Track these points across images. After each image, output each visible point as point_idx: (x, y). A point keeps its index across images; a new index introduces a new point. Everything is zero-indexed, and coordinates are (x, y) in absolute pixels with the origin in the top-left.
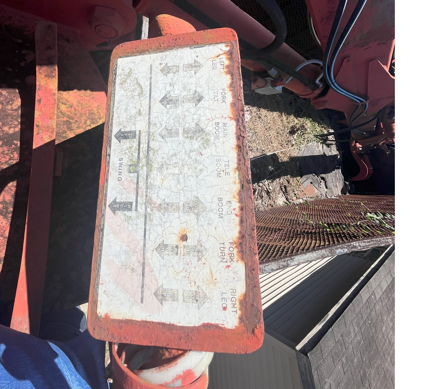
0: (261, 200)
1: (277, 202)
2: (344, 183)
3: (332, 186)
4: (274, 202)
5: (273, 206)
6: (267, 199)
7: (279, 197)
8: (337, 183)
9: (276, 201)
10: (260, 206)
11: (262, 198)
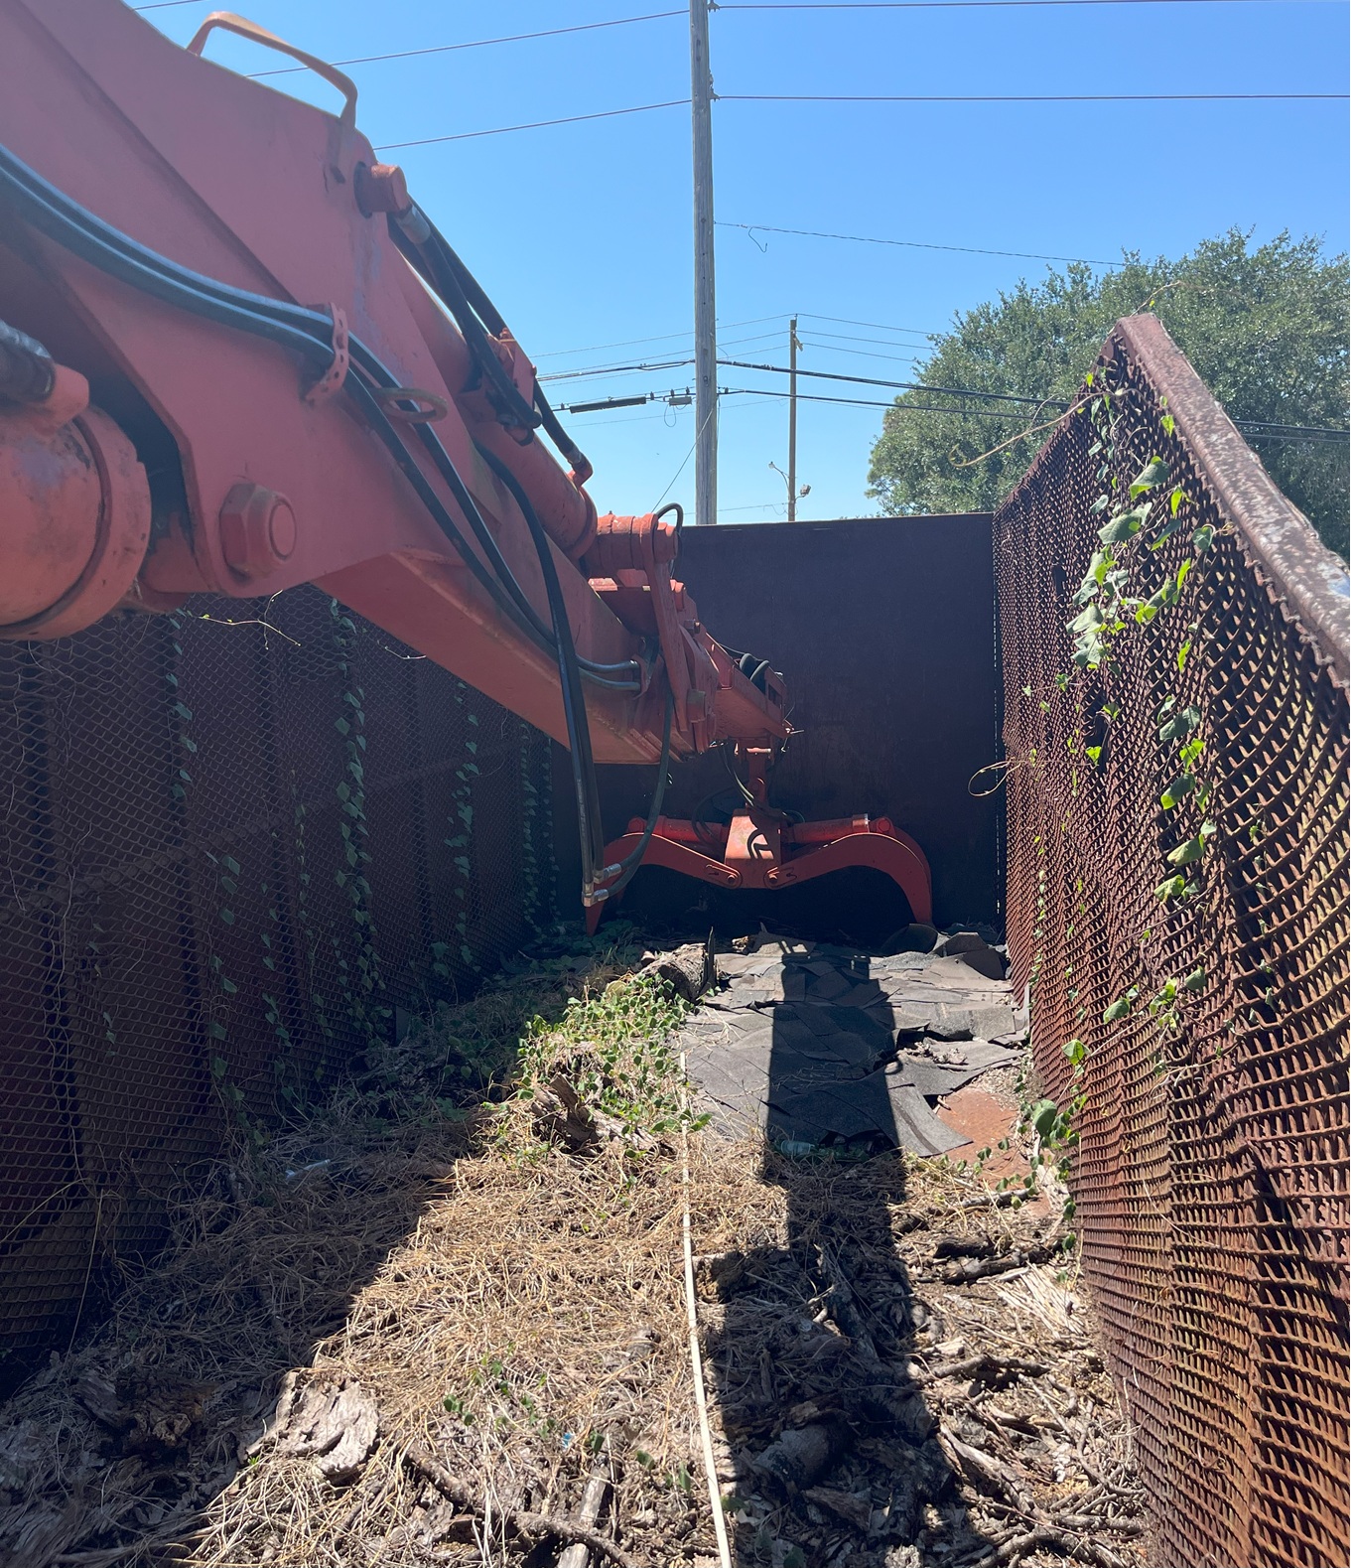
0: (1050, 1442)
1: (1065, 1330)
2: (940, 953)
3: (954, 1009)
4: (1064, 1346)
5: (1093, 1361)
6: (1043, 1396)
7: (1028, 1311)
8: (939, 985)
9: (1056, 1335)
10: (1094, 1459)
11: (1032, 1431)
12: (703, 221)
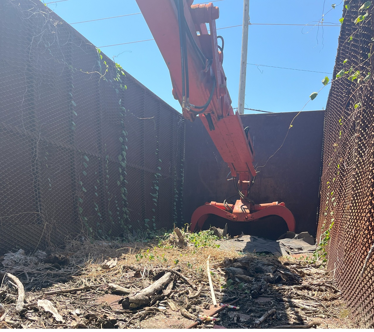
2: (296, 239)
12: (243, 63)
